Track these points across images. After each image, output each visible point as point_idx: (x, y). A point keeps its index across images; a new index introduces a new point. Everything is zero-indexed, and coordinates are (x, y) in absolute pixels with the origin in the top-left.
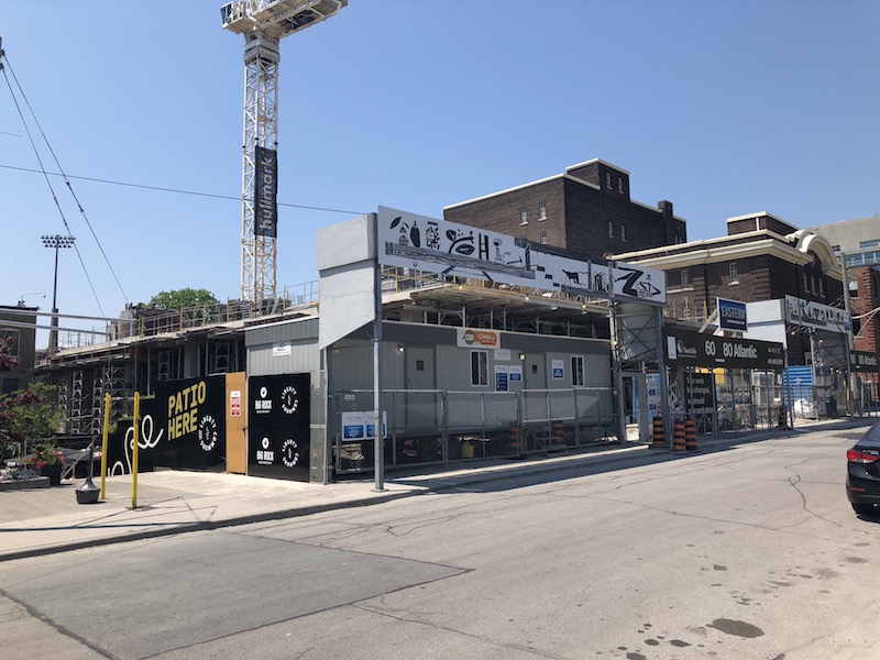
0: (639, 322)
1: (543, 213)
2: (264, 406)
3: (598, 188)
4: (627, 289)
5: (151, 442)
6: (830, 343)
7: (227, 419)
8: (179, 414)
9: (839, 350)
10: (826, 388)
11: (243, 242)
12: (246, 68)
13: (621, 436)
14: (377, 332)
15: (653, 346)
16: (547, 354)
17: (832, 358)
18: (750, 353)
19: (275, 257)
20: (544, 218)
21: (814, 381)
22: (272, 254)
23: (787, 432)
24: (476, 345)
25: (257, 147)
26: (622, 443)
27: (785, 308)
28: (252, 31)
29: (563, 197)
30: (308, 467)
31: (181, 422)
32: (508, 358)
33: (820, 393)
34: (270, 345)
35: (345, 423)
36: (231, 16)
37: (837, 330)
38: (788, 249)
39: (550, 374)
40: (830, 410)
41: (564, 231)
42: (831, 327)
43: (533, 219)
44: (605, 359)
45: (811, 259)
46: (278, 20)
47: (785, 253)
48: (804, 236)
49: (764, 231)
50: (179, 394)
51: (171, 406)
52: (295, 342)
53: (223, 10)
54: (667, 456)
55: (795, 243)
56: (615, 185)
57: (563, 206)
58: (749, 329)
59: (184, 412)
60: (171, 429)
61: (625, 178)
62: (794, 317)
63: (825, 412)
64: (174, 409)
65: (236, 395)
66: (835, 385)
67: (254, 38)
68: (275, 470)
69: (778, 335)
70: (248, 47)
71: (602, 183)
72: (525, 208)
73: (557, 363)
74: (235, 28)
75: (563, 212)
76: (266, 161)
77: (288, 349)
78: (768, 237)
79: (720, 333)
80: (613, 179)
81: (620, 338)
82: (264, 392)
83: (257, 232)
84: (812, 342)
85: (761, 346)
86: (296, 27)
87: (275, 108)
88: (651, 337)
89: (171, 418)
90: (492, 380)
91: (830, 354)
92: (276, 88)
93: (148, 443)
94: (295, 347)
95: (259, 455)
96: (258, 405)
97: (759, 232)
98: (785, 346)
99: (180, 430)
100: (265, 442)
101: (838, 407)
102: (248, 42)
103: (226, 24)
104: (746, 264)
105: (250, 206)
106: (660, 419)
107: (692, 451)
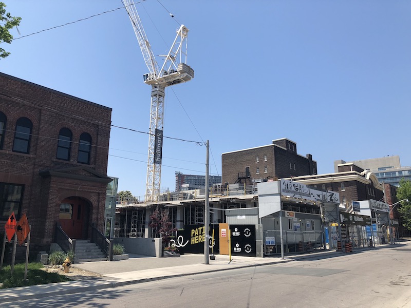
0: (331, 209)
1: (266, 159)
2: (237, 234)
3: (286, 149)
4: (331, 199)
5: (183, 245)
6: (383, 215)
7: (220, 237)
8: (197, 235)
9: (386, 219)
10: (381, 232)
11: (148, 166)
12: (152, 98)
13: (325, 247)
14: (281, 214)
15: (336, 217)
16: (306, 219)
17: (384, 221)
18: (361, 220)
19: (160, 172)
20: (266, 160)
21: (378, 230)
22: (159, 170)
23: (373, 248)
24: (289, 217)
25: (156, 129)
26: (325, 250)
27: (370, 204)
28: (155, 84)
29: (274, 153)
30: (256, 253)
31: (198, 238)
32: (296, 221)
33: (380, 234)
34: (236, 215)
35: (266, 240)
36: (148, 78)
37: (386, 211)
38: (362, 178)
39: (306, 226)
40: (383, 241)
41: (274, 166)
42: (384, 210)
43: (261, 160)
44: (319, 221)
45: (370, 182)
46: (167, 81)
47: (361, 180)
48: (367, 173)
49: (354, 172)
50: (197, 229)
51: (192, 233)
52: (246, 215)
53: (144, 76)
54: (344, 254)
55: (364, 176)
56: (291, 148)
57: (274, 156)
58: (361, 210)
59: (199, 235)
60: (192, 241)
61: (295, 145)
62: (373, 207)
63: (381, 242)
64: (194, 234)
65: (224, 231)
66: (384, 231)
67: (156, 87)
68: (242, 253)
69: (368, 213)
70: (153, 90)
71: (287, 148)
72: (258, 156)
73: (308, 222)
74: (148, 83)
75: (274, 159)
76: (159, 134)
77: (244, 217)
78: (356, 174)
79: (353, 213)
80: (291, 145)
81: (324, 214)
82: (236, 230)
83: (155, 162)
84: (376, 215)
85: (364, 217)
86: (173, 84)
87: (163, 114)
88: (334, 214)
89: (193, 237)
90: (293, 228)
91: (383, 220)
92: (163, 106)
93: (181, 245)
94: (247, 217)
95: (235, 249)
96: (234, 233)
97: (352, 172)
98: (371, 217)
99: (198, 241)
100: (237, 245)
101: (385, 240)
102: (153, 88)
103: (145, 81)
104: (348, 183)
105: (152, 152)
106: (340, 242)
107: (351, 253)
